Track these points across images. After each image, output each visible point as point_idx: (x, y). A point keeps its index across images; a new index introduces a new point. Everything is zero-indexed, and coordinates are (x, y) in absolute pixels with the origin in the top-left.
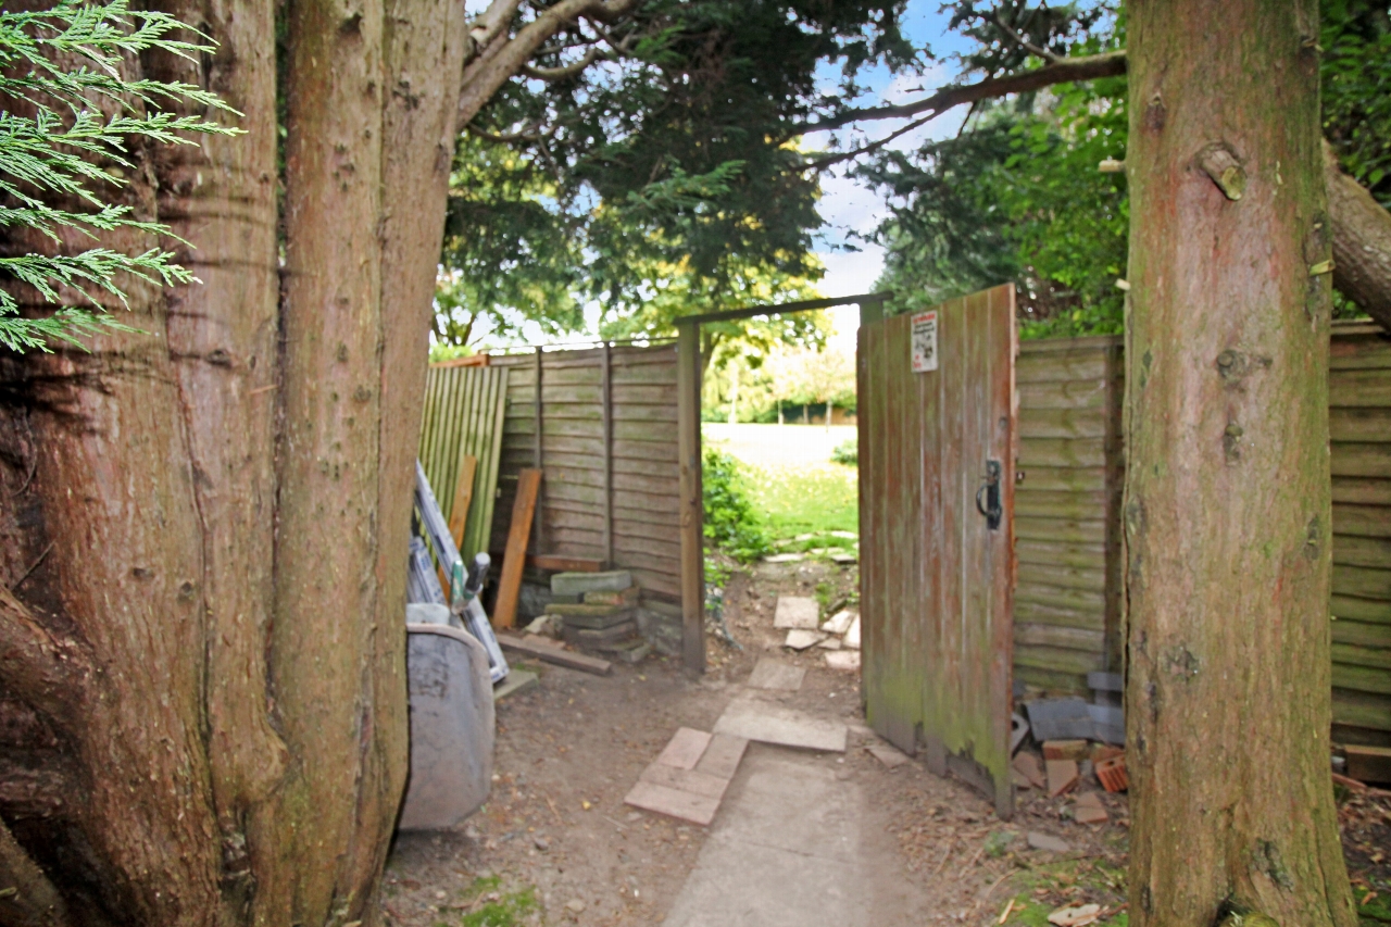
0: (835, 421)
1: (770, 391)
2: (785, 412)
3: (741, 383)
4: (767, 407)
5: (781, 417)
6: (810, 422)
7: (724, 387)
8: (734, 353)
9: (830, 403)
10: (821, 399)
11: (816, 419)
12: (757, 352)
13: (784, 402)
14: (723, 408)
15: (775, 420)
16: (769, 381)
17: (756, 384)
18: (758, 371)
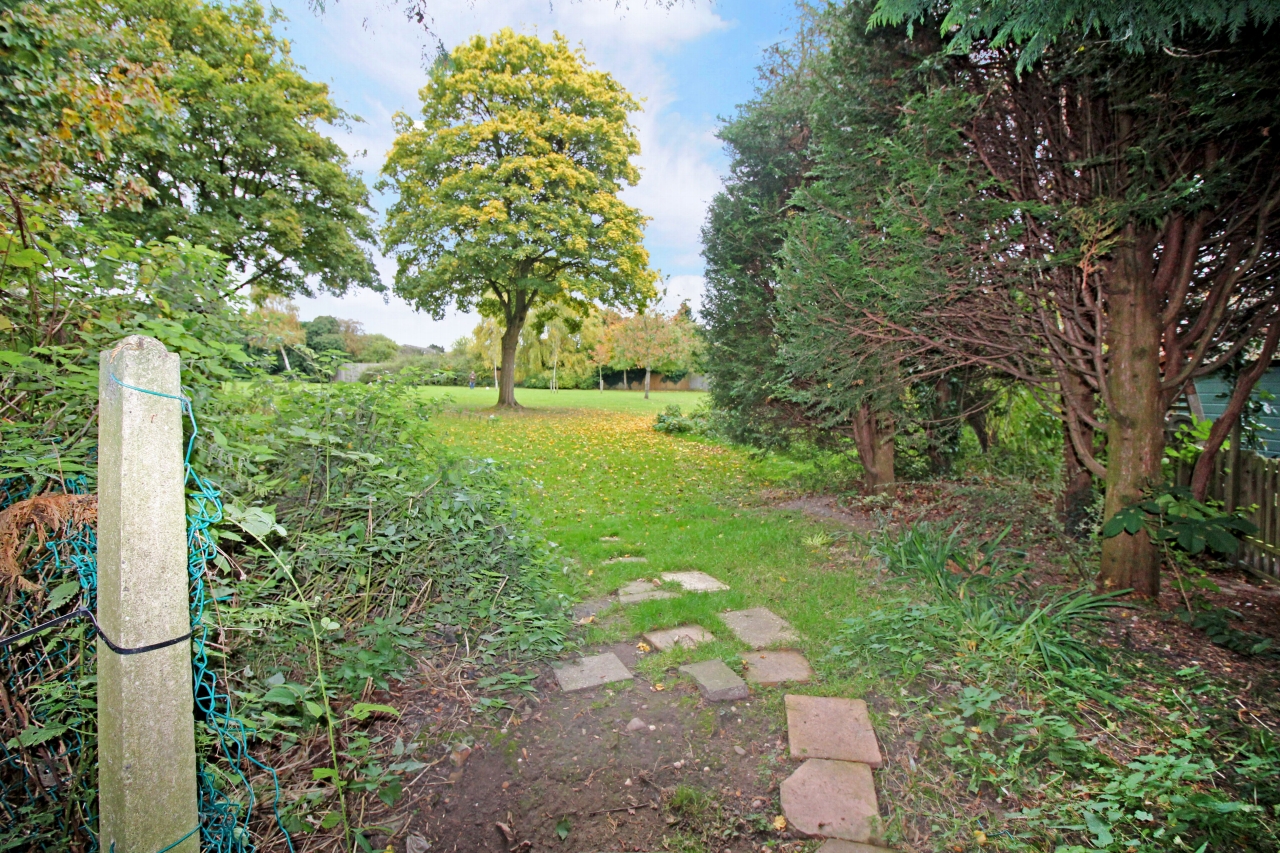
0: (654, 388)
1: (591, 358)
2: (606, 378)
3: (563, 351)
4: (589, 373)
5: (602, 382)
6: (630, 388)
7: (547, 354)
8: (551, 315)
9: (649, 369)
10: (641, 365)
11: (635, 384)
12: (576, 316)
13: (605, 368)
14: (546, 374)
15: (596, 386)
16: (591, 348)
17: (578, 351)
18: (578, 337)
